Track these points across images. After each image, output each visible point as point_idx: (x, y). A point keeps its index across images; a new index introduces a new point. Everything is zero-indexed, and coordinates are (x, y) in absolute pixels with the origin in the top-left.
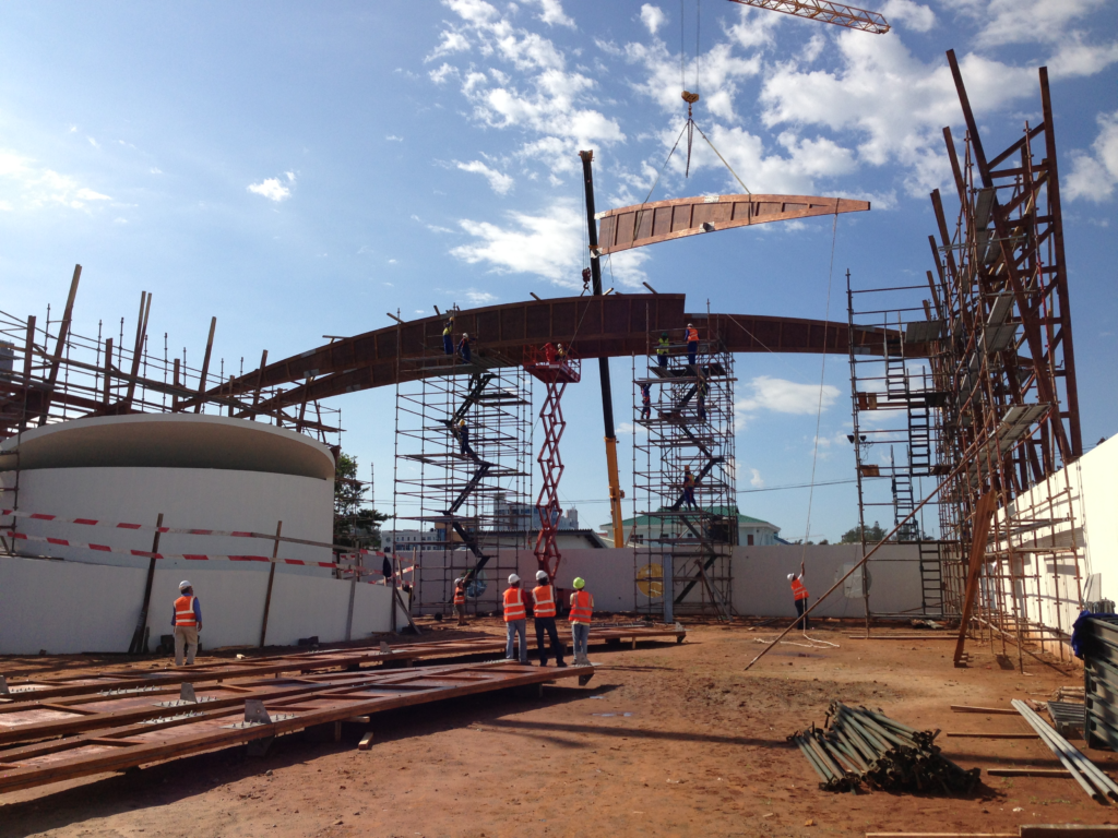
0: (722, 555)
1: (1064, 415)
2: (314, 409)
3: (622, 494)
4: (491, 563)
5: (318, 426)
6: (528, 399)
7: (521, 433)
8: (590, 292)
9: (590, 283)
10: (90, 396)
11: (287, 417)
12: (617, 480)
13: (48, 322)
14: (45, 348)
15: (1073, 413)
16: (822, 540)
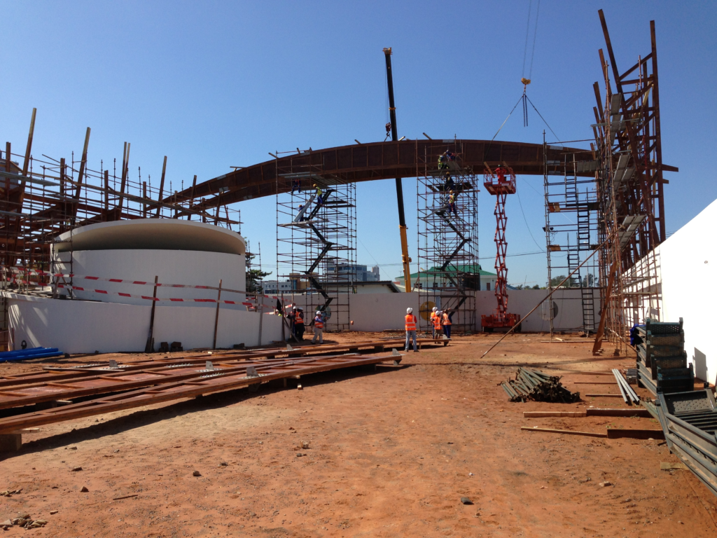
0: (470, 297)
1: (657, 219)
2: (224, 210)
3: (410, 260)
4: (334, 302)
5: (227, 221)
6: (353, 203)
7: (350, 224)
8: (390, 139)
9: (390, 132)
10: (98, 205)
11: (209, 215)
12: (407, 252)
13: (73, 162)
14: (72, 178)
15: (662, 219)
16: (535, 285)
